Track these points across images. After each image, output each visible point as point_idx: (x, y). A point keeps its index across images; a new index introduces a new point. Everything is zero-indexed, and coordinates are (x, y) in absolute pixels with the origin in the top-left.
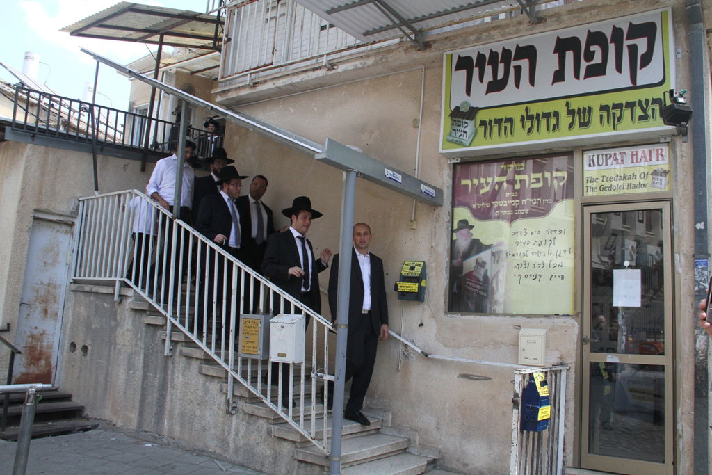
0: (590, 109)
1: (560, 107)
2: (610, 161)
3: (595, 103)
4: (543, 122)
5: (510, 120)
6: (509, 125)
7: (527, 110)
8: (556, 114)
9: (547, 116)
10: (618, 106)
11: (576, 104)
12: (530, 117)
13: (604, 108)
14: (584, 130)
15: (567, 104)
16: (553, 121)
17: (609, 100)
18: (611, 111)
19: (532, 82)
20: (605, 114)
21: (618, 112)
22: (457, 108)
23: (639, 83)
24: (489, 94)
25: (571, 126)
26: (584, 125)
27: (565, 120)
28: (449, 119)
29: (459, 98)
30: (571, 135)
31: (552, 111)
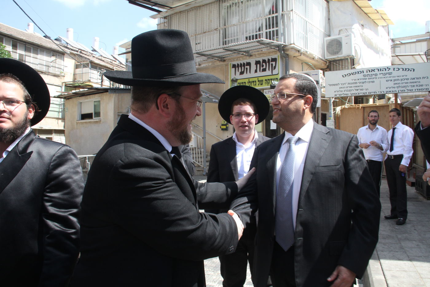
0: (263, 80)
1: (256, 79)
2: (269, 93)
3: (264, 78)
4: (253, 83)
7: (249, 80)
8: (255, 81)
9: (253, 82)
10: (269, 80)
11: (260, 79)
12: (250, 82)
13: (266, 80)
14: (262, 86)
15: (258, 79)
16: (255, 83)
17: (267, 78)
18: (267, 81)
19: (250, 72)
20: (266, 81)
21: (269, 81)
22: (233, 79)
23: (273, 74)
24: (241, 75)
25: (259, 85)
26: (262, 84)
27: (257, 83)
28: (231, 82)
29: (233, 76)
30: (259, 87)
31: (255, 80)
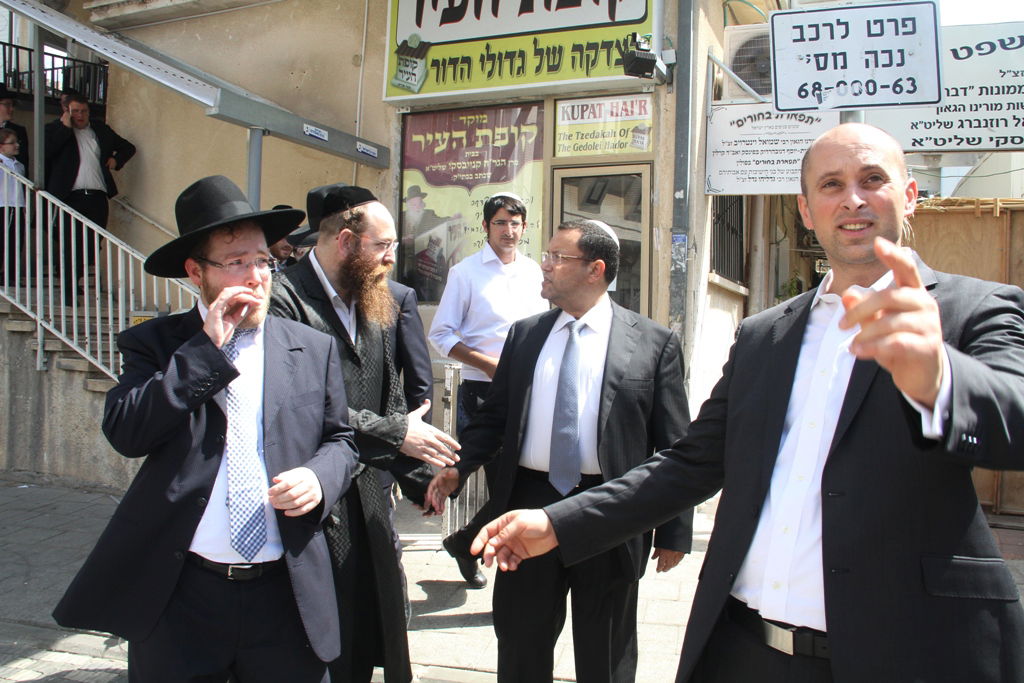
0: (561, 48)
1: (526, 44)
2: (586, 114)
3: (567, 41)
4: (506, 64)
5: (467, 60)
6: (466, 67)
7: (488, 47)
8: (522, 54)
9: (510, 55)
10: (592, 46)
11: (545, 41)
12: (491, 57)
13: (577, 48)
14: (553, 75)
15: (535, 42)
16: (518, 63)
17: (583, 37)
18: (585, 52)
19: (495, 12)
20: (577, 55)
21: (592, 54)
22: (405, 42)
23: (617, 19)
24: (444, 26)
25: (538, 69)
26: (553, 68)
27: (532, 61)
28: (395, 57)
29: (407, 31)
30: (538, 81)
31: (517, 50)
